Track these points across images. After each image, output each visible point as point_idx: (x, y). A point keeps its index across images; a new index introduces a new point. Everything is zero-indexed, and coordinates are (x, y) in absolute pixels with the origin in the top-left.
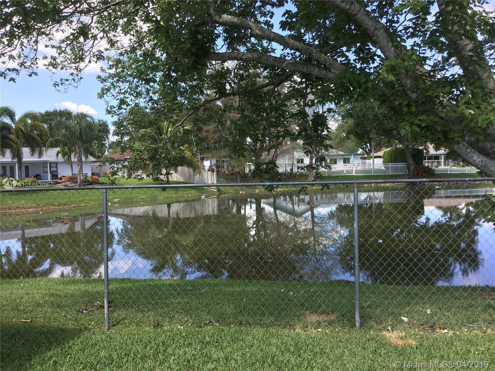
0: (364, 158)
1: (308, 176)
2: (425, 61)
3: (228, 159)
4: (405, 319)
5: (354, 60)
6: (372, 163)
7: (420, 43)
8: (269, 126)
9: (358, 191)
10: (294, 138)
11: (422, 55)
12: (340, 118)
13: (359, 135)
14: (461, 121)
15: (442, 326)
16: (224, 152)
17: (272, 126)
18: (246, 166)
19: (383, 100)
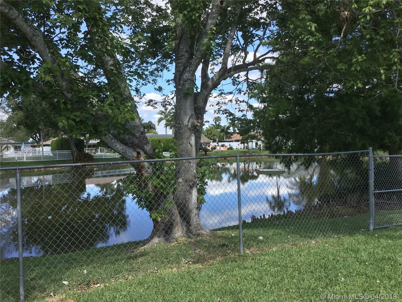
4: (66, 283)
5: (18, 60)
7: (72, 53)
11: (75, 63)
12: (10, 110)
13: (28, 126)
14: (107, 118)
15: (96, 282)
19: (43, 96)
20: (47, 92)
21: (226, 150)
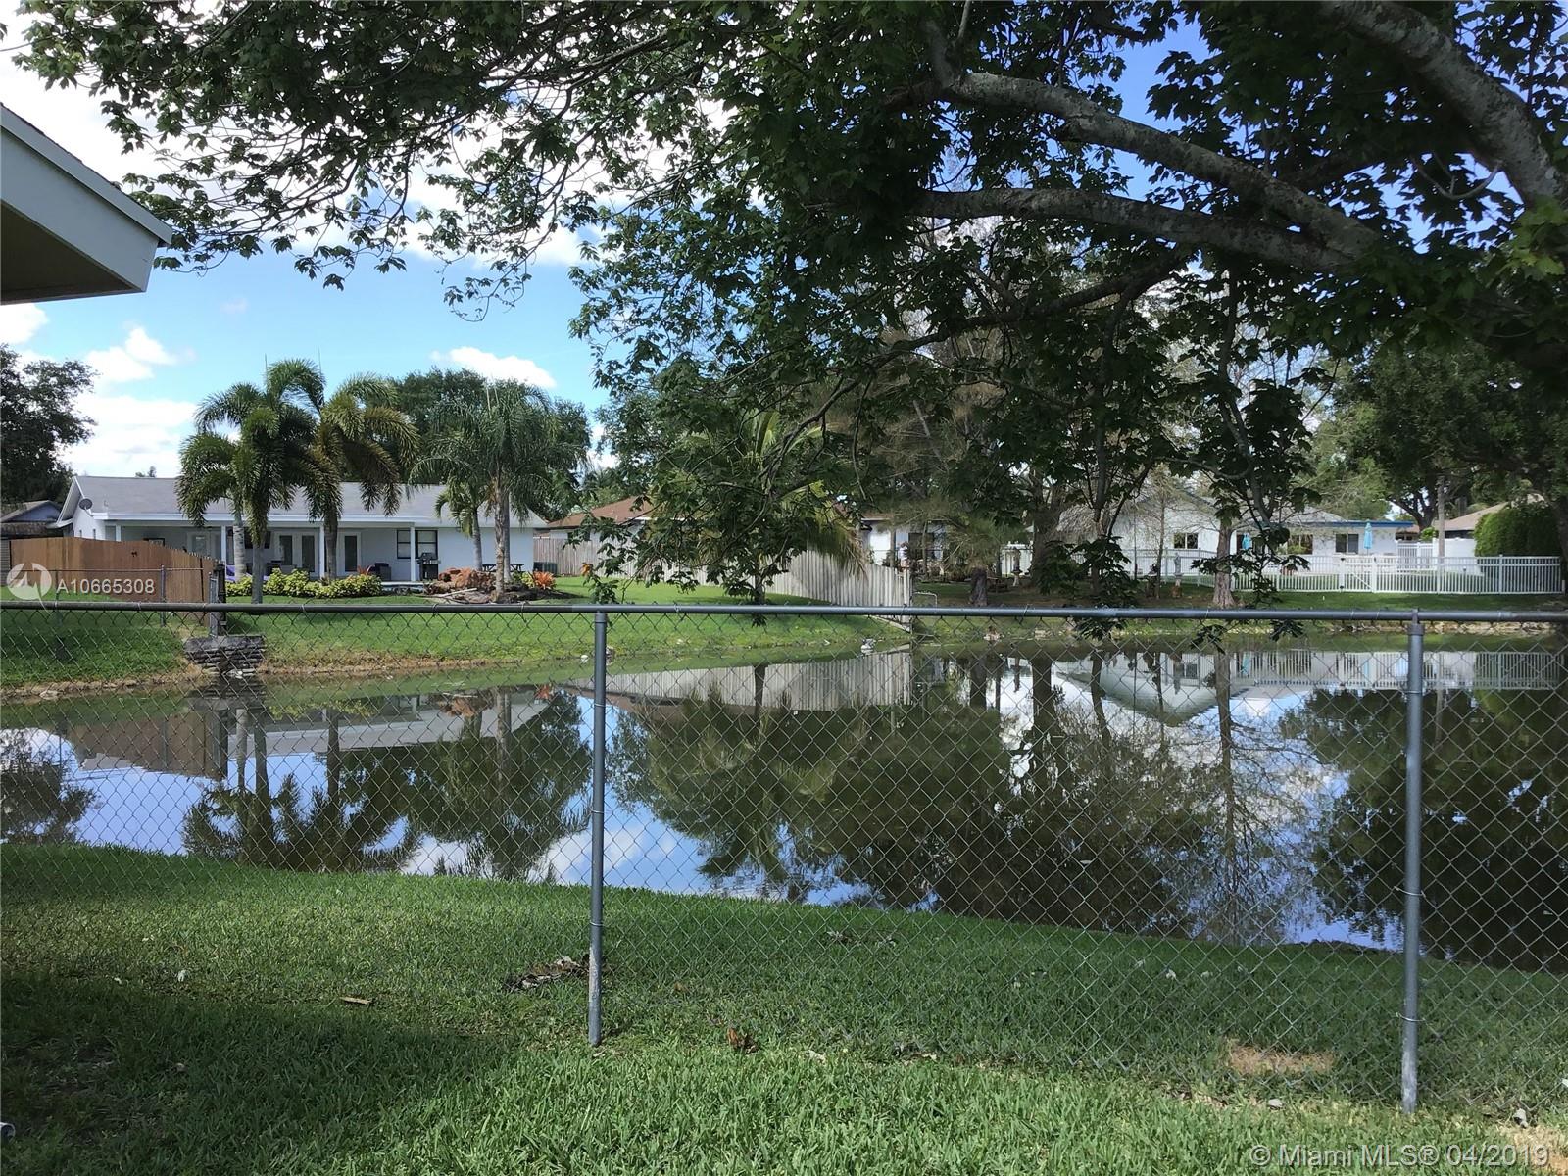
0: (1410, 537)
1: (1212, 590)
3: (948, 529)
6: (1435, 553)
8: (1101, 426)
10: (1182, 463)
13: (1392, 458)
16: (936, 508)
17: (1114, 427)
18: (1003, 552)
20: (1530, 324)
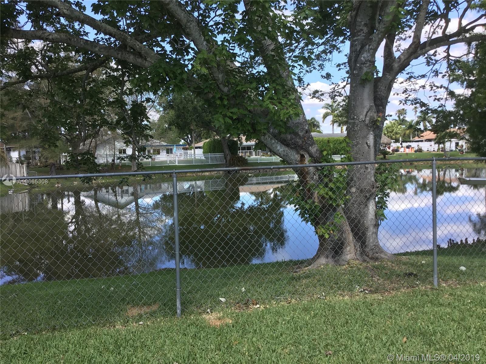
0: (186, 149)
1: (131, 166)
2: (235, 58)
3: (40, 150)
4: (223, 300)
5: (170, 52)
6: (193, 153)
7: (229, 39)
8: (83, 114)
9: (177, 181)
10: (112, 127)
11: (232, 51)
12: (161, 109)
13: (180, 126)
14: (267, 115)
15: (255, 302)
16: (35, 142)
17: (87, 114)
18: (61, 157)
19: (198, 92)
20: (202, 87)
21: (413, 152)
